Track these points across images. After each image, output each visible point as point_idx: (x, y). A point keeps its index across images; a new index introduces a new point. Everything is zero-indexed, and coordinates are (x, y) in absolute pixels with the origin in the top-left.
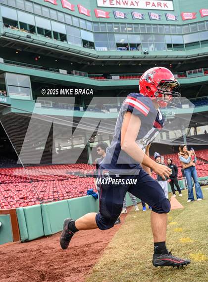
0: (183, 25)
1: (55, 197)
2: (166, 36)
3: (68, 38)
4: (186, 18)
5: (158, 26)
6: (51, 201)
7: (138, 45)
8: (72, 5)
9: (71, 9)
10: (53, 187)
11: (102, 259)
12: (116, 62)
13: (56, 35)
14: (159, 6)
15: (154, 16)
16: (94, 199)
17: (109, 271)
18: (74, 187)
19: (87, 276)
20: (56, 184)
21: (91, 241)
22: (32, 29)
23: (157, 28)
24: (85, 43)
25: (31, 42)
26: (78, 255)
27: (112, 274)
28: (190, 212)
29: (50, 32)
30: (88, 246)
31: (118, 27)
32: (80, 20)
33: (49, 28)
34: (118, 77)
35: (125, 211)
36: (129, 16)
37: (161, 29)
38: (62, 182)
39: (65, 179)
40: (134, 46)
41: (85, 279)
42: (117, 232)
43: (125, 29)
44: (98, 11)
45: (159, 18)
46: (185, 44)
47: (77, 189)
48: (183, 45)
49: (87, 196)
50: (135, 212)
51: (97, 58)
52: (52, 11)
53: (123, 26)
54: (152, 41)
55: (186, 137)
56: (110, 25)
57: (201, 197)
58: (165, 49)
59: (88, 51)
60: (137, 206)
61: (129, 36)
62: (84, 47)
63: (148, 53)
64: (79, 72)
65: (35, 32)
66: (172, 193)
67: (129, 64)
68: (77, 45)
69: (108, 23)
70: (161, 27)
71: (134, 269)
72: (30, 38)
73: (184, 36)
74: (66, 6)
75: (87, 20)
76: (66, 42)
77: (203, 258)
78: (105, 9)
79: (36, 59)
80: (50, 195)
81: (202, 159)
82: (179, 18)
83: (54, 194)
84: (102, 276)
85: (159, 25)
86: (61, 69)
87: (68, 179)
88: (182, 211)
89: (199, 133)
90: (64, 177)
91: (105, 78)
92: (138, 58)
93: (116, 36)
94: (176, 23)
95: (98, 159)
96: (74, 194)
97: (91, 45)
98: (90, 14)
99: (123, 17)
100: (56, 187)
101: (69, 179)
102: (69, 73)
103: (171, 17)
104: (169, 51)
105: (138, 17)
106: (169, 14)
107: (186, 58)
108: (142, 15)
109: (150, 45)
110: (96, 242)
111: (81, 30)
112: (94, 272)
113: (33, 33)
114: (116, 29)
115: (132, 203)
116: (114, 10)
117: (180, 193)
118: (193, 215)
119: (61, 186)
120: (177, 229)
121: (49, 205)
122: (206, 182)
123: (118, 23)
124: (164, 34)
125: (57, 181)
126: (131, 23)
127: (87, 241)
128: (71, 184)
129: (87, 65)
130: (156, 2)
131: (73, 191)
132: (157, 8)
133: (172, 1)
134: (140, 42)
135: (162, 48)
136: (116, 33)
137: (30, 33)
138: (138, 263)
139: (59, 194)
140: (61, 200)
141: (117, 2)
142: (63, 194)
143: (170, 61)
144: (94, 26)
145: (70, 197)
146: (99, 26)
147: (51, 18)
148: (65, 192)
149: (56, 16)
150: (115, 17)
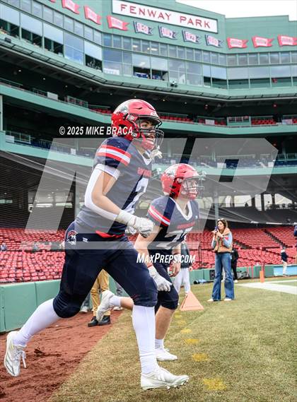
0: (228, 54)
1: (18, 275)
2: (203, 66)
3: (65, 49)
4: (233, 45)
5: (194, 51)
6: (11, 282)
7: (164, 73)
8: (76, 6)
9: (74, 10)
10: (18, 261)
11: (75, 376)
12: (130, 92)
13: (49, 44)
14: (198, 24)
15: (190, 36)
17: (82, 395)
18: (49, 264)
20: (22, 256)
22: (14, 30)
23: (193, 53)
24: (89, 60)
25: (11, 48)
28: (212, 316)
29: (41, 38)
31: (139, 45)
32: (86, 28)
33: (39, 33)
36: (155, 32)
37: (197, 56)
40: (159, 74)
42: (103, 338)
43: (148, 49)
44: (112, 18)
45: (197, 41)
46: (229, 81)
47: (53, 267)
48: (226, 81)
51: (104, 83)
52: (46, 10)
53: (146, 44)
54: (184, 70)
55: (219, 209)
56: (127, 41)
57: (232, 296)
58: (200, 84)
59: (91, 71)
61: (153, 59)
62: (87, 65)
63: (176, 86)
64: (75, 99)
65: (18, 35)
68: (76, 61)
69: (124, 37)
70: (198, 52)
73: (229, 70)
74: (67, 5)
75: (96, 30)
76: (62, 56)
77: (221, 386)
78: (123, 17)
80: (11, 272)
81: (238, 242)
82: (224, 45)
83: (18, 271)
85: (196, 49)
86: (51, 92)
88: (202, 314)
89: (236, 206)
92: (162, 91)
93: (134, 56)
94: (219, 50)
96: (47, 274)
97: (98, 64)
98: (101, 22)
99: (147, 33)
100: (22, 261)
101: (44, 252)
102: (61, 98)
103: (213, 41)
104: (206, 86)
105: (168, 36)
106: (211, 37)
107: (229, 99)
108: (174, 33)
109: (181, 75)
111: (86, 43)
113: (15, 37)
114: (136, 46)
116: (135, 20)
118: (216, 322)
119: (29, 259)
120: (190, 340)
121: (7, 288)
123: (139, 39)
124: (202, 63)
125: (25, 253)
126: (157, 43)
127: (56, 347)
128: (44, 258)
129: (89, 90)
130: (194, 19)
131: (46, 270)
132: (194, 27)
133: (217, 20)
134: (166, 69)
135: (196, 82)
136: (135, 53)
137: (11, 35)
138: (126, 386)
139: (25, 272)
140: (26, 281)
141: (140, 10)
142: (31, 273)
143: (206, 101)
144: (105, 39)
145: (42, 278)
146: (111, 39)
147: (44, 19)
148: (34, 271)
149: (51, 17)
150: (136, 31)
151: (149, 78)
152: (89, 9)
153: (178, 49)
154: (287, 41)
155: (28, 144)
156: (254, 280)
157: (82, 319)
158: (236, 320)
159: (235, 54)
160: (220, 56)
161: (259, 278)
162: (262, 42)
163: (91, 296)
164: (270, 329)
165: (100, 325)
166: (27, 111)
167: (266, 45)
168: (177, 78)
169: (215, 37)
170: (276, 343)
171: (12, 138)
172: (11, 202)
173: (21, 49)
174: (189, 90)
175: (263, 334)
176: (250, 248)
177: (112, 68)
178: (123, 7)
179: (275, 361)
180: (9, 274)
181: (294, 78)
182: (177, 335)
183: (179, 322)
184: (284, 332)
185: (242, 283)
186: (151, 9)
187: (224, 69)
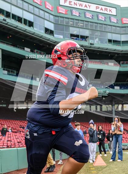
0: (122, 27)
1: (8, 144)
3: (34, 25)
4: (125, 22)
5: (104, 26)
6: (5, 148)
7: (87, 37)
9: (39, 3)
10: (8, 137)
13: (26, 22)
14: (106, 11)
15: (101, 17)
20: (10, 134)
22: (8, 14)
24: (47, 30)
25: (6, 24)
29: (21, 19)
31: (73, 22)
32: (46, 14)
33: (21, 16)
35: (61, 163)
36: (83, 15)
37: (105, 28)
38: (16, 133)
39: (18, 132)
40: (84, 38)
43: (79, 24)
44: (59, 8)
45: (105, 20)
46: (122, 41)
48: (120, 41)
52: (25, 3)
53: (77, 21)
54: (96, 35)
55: (115, 111)
56: (67, 20)
58: (106, 43)
59: (48, 36)
61: (81, 30)
62: (46, 33)
63: (93, 44)
64: (39, 51)
65: (10, 17)
66: (99, 153)
68: (40, 31)
69: (66, 18)
72: (5, 21)
73: (122, 35)
75: (51, 14)
76: (33, 28)
78: (65, 7)
80: (5, 143)
82: (120, 22)
83: (8, 142)
85: (104, 24)
86: (27, 47)
87: (20, 132)
88: (105, 168)
89: (125, 109)
90: (17, 130)
93: (71, 28)
94: (117, 25)
97: (51, 32)
98: (53, 10)
99: (78, 15)
101: (22, 133)
102: (32, 51)
103: (114, 20)
104: (110, 45)
105: (89, 17)
106: (112, 18)
107: (122, 51)
108: (92, 16)
109: (96, 38)
111: (46, 21)
113: (8, 18)
114: (72, 23)
116: (72, 9)
117: (105, 153)
118: (113, 172)
119: (14, 136)
121: (3, 151)
122: (126, 147)
123: (74, 19)
124: (107, 32)
126: (83, 21)
128: (22, 136)
129: (47, 47)
130: (103, 7)
132: (103, 12)
133: (116, 8)
134: (88, 35)
135: (104, 42)
136: (71, 26)
137: (6, 17)
139: (12, 143)
140: (12, 147)
141: (75, 3)
142: (15, 143)
143: (110, 53)
144: (55, 19)
145: (20, 146)
146: (59, 19)
147: (24, 8)
148: (17, 142)
149: (27, 7)
150: (72, 14)
151: (79, 40)
152: (47, 3)
153: (94, 24)
155: (14, 75)
158: (124, 172)
159: (126, 27)
160: (117, 28)
165: (50, 172)
166: (14, 58)
168: (94, 40)
169: (115, 18)
171: (6, 72)
172: (5, 106)
173: (11, 24)
174: (100, 46)
177: (59, 35)
178: (65, 1)
180: (4, 144)
185: (127, 152)
186: (80, 2)
187: (120, 35)
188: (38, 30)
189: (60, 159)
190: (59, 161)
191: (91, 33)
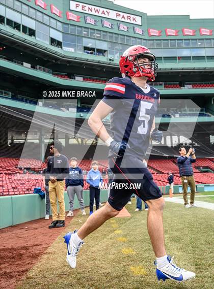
0: (149, 40)
3: (36, 33)
4: (152, 34)
5: (126, 37)
7: (105, 51)
8: (45, 4)
9: (43, 7)
11: (39, 264)
12: (81, 64)
13: (25, 30)
14: (128, 19)
15: (123, 27)
16: (40, 199)
17: (43, 279)
18: (22, 183)
19: (19, 282)
20: (2, 177)
21: (31, 243)
22: (1, 20)
23: (124, 38)
24: (53, 41)
26: (13, 258)
27: (46, 283)
28: (136, 221)
29: (20, 25)
30: (26, 248)
31: (88, 32)
32: (52, 20)
33: (19, 21)
34: (82, 78)
35: (72, 214)
36: (99, 24)
37: (128, 40)
38: (10, 176)
39: (14, 174)
40: (101, 52)
41: (16, 286)
42: (59, 236)
43: (94, 35)
45: (127, 30)
47: (24, 185)
49: (34, 194)
50: (81, 216)
51: (63, 57)
52: (24, 6)
53: (92, 31)
54: (116, 49)
56: (80, 29)
59: (55, 49)
60: (84, 210)
61: (98, 42)
62: (51, 44)
63: (113, 61)
64: (43, 67)
65: (4, 23)
67: (94, 67)
68: (45, 42)
69: (78, 26)
70: (128, 38)
71: (71, 279)
74: (38, 4)
75: (59, 21)
76: (34, 38)
77: (143, 272)
78: (77, 13)
79: (1, 49)
81: (154, 169)
82: (146, 33)
84: (35, 284)
86: (26, 62)
87: (16, 174)
88: (129, 219)
90: (12, 171)
91: (68, 77)
92: (103, 63)
93: (84, 40)
94: (143, 37)
95: (50, 157)
96: (20, 190)
97: (59, 44)
98: (62, 15)
99: (93, 24)
100: (2, 181)
101: (18, 174)
102: (33, 67)
103: (139, 31)
105: (108, 26)
106: (137, 28)
108: (112, 25)
109: (116, 53)
110: (35, 245)
111: (51, 29)
112: (28, 278)
113: (2, 24)
114: (85, 33)
115: (79, 207)
116: (86, 15)
118: (139, 225)
119: (7, 180)
120: (121, 238)
123: (88, 28)
125: (5, 175)
126: (101, 31)
127: (25, 243)
129: (53, 62)
130: (126, 15)
131: (20, 187)
132: (126, 21)
133: (141, 16)
134: (106, 49)
136: (84, 37)
138: (75, 272)
139: (4, 188)
140: (5, 195)
141: (89, 8)
142: (8, 190)
144: (65, 27)
145: (16, 193)
146: (69, 27)
147: (22, 12)
148: (11, 188)
149: (28, 11)
150: (86, 22)
151: (95, 54)
152: (53, 7)
153: (114, 35)
154: (189, 32)
155: (9, 98)
156: (165, 196)
157: (44, 222)
159: (153, 40)
160: (143, 41)
161: (169, 194)
162: (171, 32)
163: (51, 207)
164: (177, 230)
166: (9, 75)
167: (174, 35)
170: (181, 241)
173: (6, 32)
175: (172, 234)
176: (163, 173)
177: (69, 47)
178: (77, 6)
179: (180, 253)
181: (193, 57)
182: (112, 235)
183: (113, 226)
184: (187, 233)
186: (96, 8)
188: (42, 40)
189: (70, 210)
190: (69, 212)
191: (110, 46)
